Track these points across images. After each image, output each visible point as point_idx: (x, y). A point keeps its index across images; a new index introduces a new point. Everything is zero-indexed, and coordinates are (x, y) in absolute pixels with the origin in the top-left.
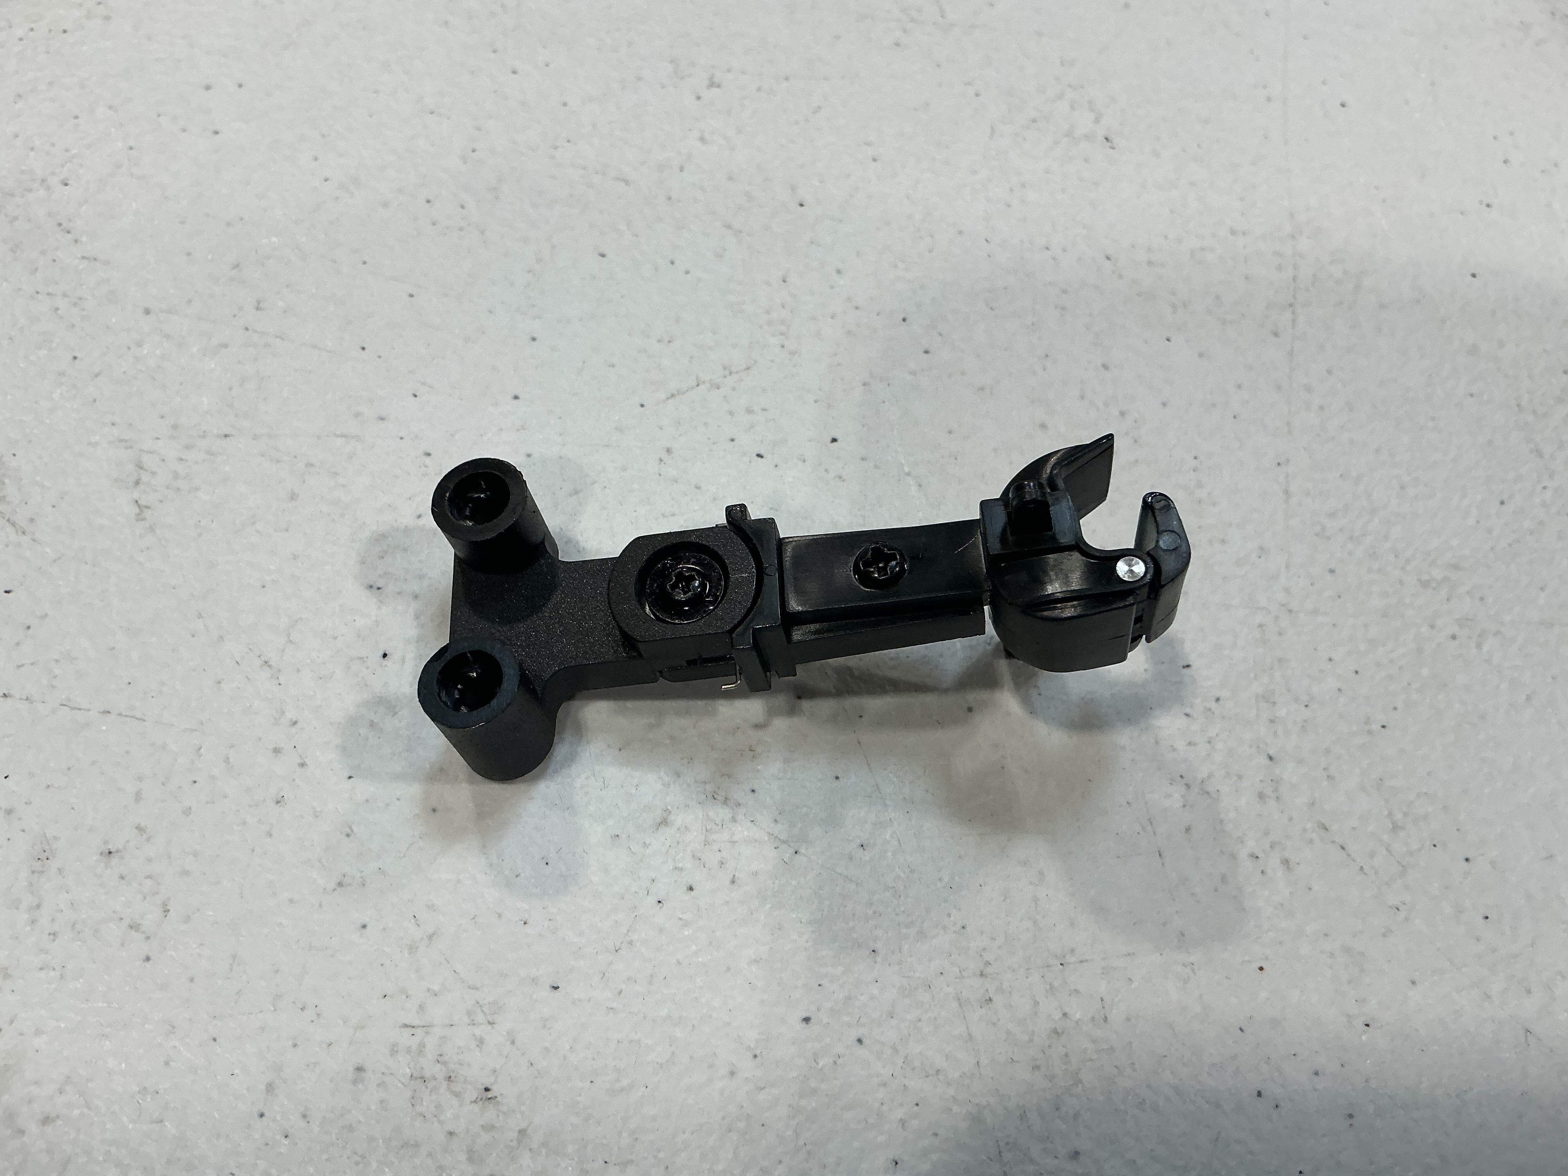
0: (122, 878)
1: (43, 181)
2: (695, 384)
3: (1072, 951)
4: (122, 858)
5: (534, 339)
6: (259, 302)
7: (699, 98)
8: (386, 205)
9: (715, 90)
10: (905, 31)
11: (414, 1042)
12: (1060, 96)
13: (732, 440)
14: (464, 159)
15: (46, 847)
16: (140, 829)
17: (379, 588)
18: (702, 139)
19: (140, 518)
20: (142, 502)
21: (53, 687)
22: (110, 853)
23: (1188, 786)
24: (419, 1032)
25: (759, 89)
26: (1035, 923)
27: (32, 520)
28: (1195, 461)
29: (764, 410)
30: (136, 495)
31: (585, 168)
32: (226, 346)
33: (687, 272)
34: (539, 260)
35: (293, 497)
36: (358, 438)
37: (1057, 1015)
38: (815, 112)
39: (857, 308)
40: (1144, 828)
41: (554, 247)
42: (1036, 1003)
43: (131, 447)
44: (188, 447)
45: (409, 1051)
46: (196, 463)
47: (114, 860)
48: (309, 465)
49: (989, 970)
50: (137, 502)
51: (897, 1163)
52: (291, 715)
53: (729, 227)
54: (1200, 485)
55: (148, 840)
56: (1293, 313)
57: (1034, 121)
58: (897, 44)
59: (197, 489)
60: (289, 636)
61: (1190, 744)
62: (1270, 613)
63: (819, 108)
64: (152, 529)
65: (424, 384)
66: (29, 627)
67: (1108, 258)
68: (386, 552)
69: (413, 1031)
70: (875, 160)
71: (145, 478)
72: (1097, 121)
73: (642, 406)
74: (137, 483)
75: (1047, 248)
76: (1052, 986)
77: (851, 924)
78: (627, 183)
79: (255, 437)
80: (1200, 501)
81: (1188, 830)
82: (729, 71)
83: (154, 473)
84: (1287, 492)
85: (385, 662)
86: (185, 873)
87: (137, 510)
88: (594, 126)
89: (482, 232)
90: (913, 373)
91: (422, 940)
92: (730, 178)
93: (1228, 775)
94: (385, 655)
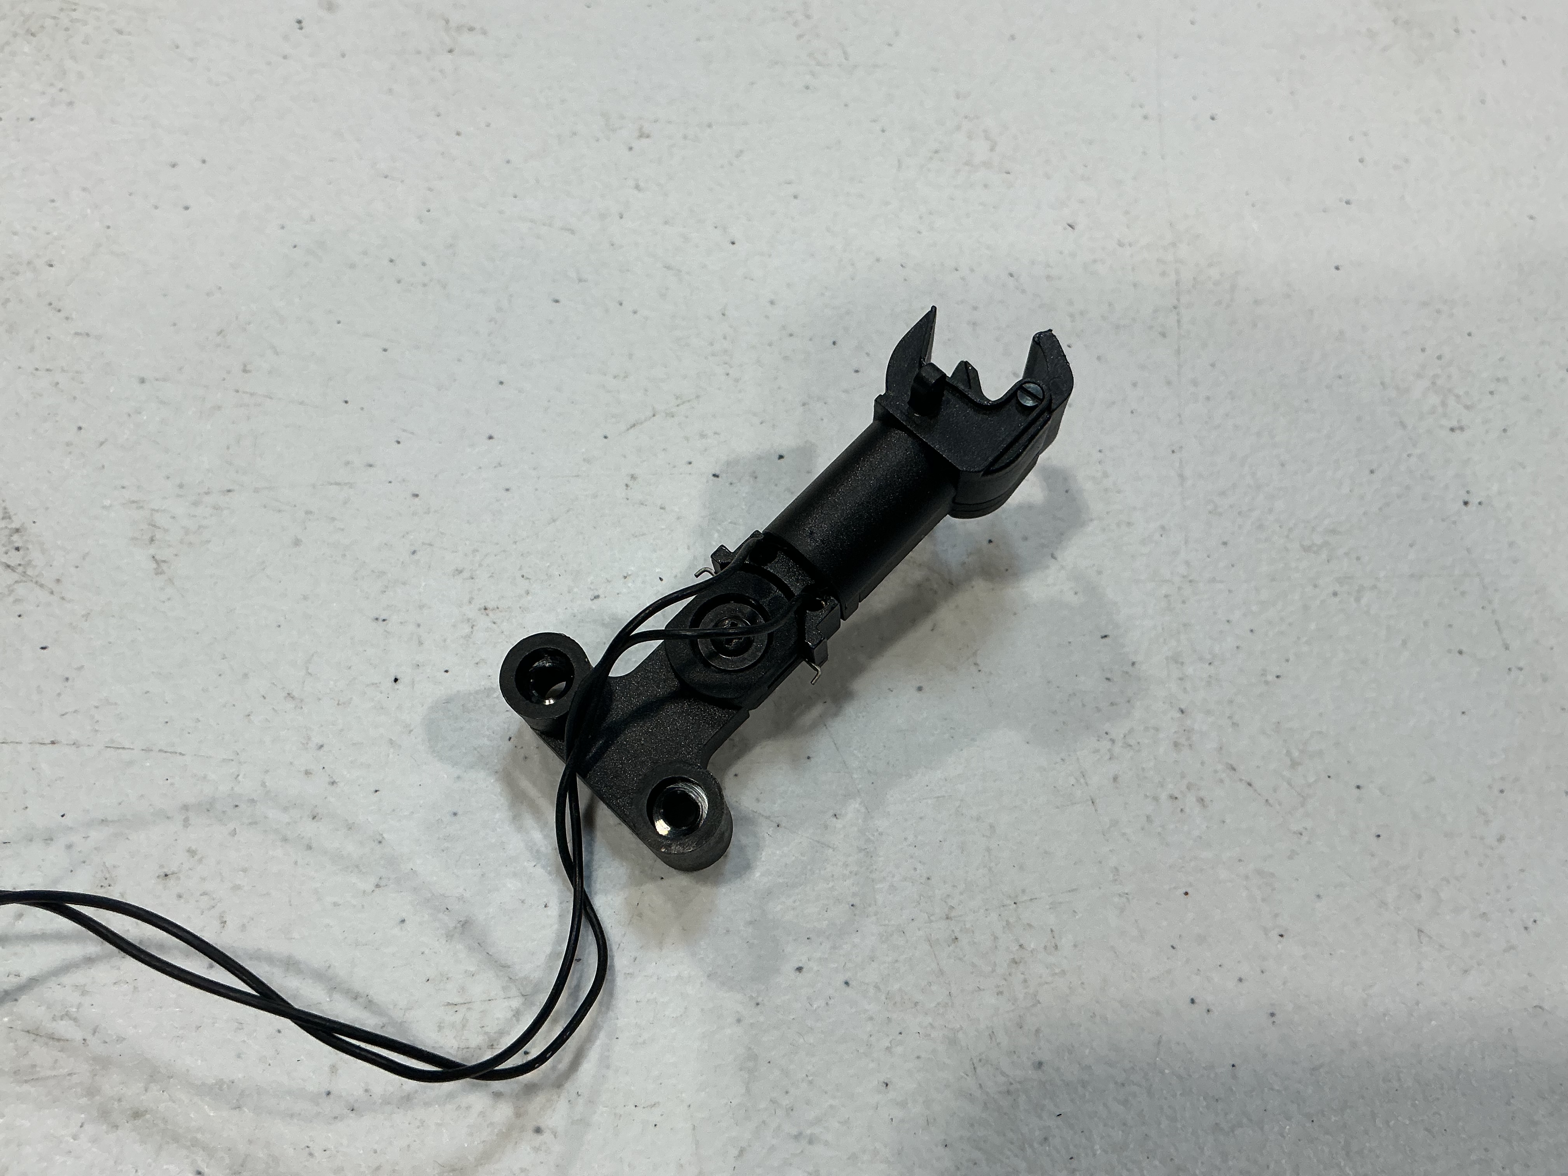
0: (180, 896)
1: (29, 263)
2: (651, 414)
3: (1023, 891)
4: (179, 879)
5: (501, 383)
6: (245, 366)
7: (631, 149)
8: (353, 266)
9: (644, 142)
10: (813, 74)
11: (458, 1018)
12: (958, 128)
13: (690, 463)
14: (420, 219)
15: (107, 876)
16: (192, 852)
17: (384, 620)
18: (637, 187)
19: (159, 572)
20: (158, 557)
21: (96, 731)
22: (166, 875)
23: (1113, 741)
24: (463, 1010)
25: (685, 137)
26: (990, 869)
27: (58, 581)
28: (1099, 455)
29: (715, 433)
30: (152, 551)
31: (532, 221)
32: (219, 408)
33: (635, 312)
34: (499, 309)
35: (297, 542)
36: (351, 485)
37: (1015, 947)
38: (737, 156)
39: (791, 335)
40: (1077, 780)
41: (511, 296)
42: (996, 938)
43: (142, 507)
44: (196, 504)
45: (453, 1025)
46: (205, 518)
47: (171, 882)
48: (309, 513)
49: (953, 914)
50: (154, 557)
51: (887, 1085)
52: (317, 740)
53: (668, 268)
54: (1106, 475)
55: (200, 861)
56: (1178, 314)
57: (936, 152)
58: (807, 88)
59: (208, 542)
60: (307, 669)
61: (1112, 704)
62: (1173, 584)
63: (741, 151)
64: (171, 581)
65: (404, 431)
66: (67, 679)
67: (1011, 275)
68: (387, 587)
69: (456, 1008)
70: (795, 197)
71: (159, 535)
72: (992, 149)
73: (606, 437)
74: (152, 540)
75: (957, 270)
76: (1008, 923)
77: (831, 884)
78: (572, 232)
79: (256, 490)
80: (1106, 490)
81: (1115, 779)
82: (656, 121)
83: (166, 531)
84: (1182, 477)
85: (397, 686)
86: (236, 888)
87: (154, 565)
88: (538, 181)
89: (444, 287)
90: (846, 391)
91: (455, 928)
92: (666, 223)
93: (1147, 729)
94: (396, 680)
